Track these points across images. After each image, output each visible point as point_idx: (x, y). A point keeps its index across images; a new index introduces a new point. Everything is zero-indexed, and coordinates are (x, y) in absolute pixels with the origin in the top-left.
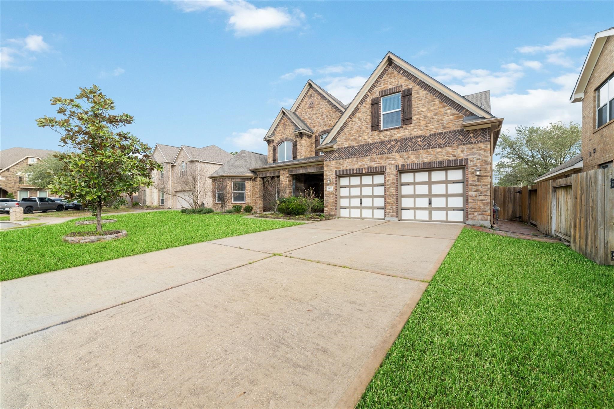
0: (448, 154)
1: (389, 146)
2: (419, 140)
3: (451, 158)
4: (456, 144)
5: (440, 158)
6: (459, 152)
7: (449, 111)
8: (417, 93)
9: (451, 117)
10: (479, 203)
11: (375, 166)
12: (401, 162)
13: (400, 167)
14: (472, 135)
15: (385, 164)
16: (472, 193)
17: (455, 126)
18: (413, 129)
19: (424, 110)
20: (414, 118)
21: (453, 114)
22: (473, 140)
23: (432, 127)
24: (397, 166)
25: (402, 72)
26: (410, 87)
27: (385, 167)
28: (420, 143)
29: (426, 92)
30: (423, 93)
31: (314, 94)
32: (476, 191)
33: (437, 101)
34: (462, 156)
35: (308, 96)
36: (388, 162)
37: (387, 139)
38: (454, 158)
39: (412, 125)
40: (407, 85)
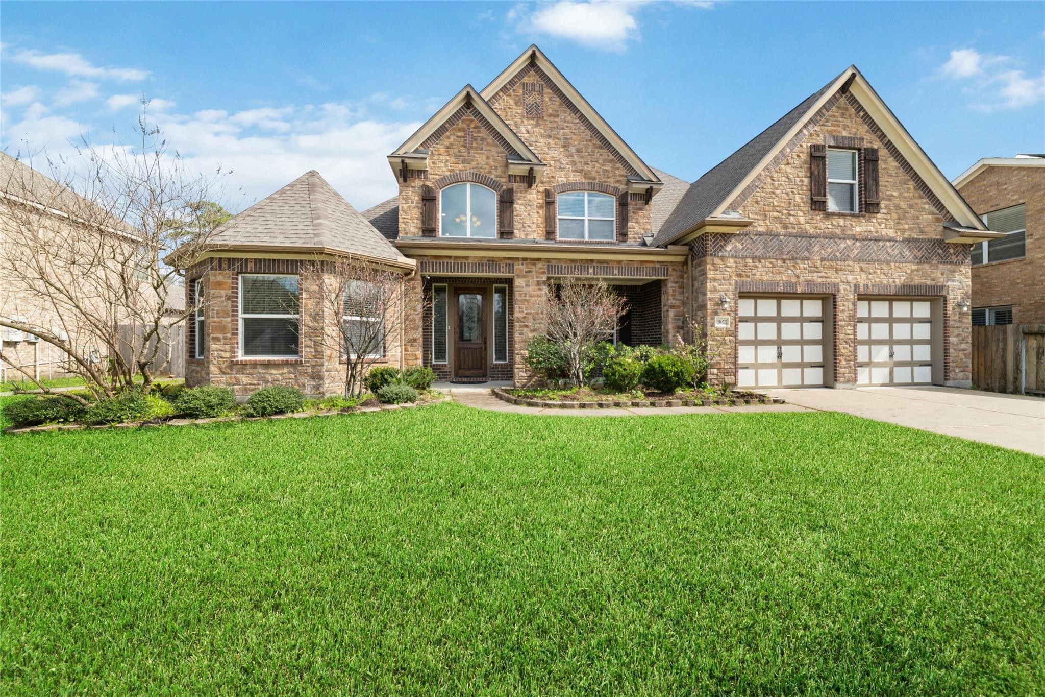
0: (925, 275)
1: (843, 246)
2: (888, 244)
3: (929, 282)
4: (935, 262)
5: (917, 280)
6: (939, 275)
7: (927, 207)
8: (885, 162)
9: (930, 217)
10: (961, 354)
11: (820, 280)
12: (862, 280)
13: (862, 288)
14: (952, 251)
15: (838, 281)
16: (953, 339)
17: (935, 232)
18: (880, 224)
19: (895, 194)
20: (883, 204)
21: (932, 213)
22: (954, 258)
23: (906, 226)
24: (856, 286)
25: (862, 114)
26: (876, 147)
27: (836, 286)
28: (890, 250)
29: (896, 164)
30: (893, 164)
31: (541, 87)
32: (958, 335)
33: (911, 185)
34: (941, 280)
35: (524, 85)
36: (842, 276)
37: (838, 232)
38: (933, 283)
39: (879, 216)
40: (870, 141)
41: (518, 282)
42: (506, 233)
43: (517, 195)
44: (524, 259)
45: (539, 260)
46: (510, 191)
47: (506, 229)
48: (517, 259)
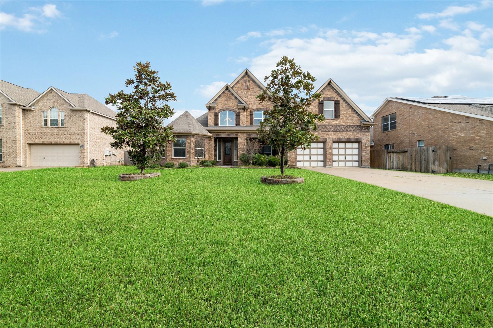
0: (355, 135)
1: (328, 128)
2: (343, 127)
3: (356, 138)
4: (358, 132)
5: (352, 137)
6: (359, 135)
7: (355, 116)
8: (342, 104)
9: (356, 119)
10: (366, 158)
11: (321, 137)
12: (334, 137)
13: (334, 140)
14: (363, 128)
15: (327, 137)
16: (363, 154)
17: (358, 123)
18: (340, 121)
19: (345, 113)
20: (341, 116)
21: (357, 118)
22: (364, 131)
23: (349, 122)
24: (332, 139)
25: (335, 91)
26: (339, 100)
27: (326, 139)
28: (343, 129)
29: (345, 104)
30: (344, 104)
31: (249, 80)
32: (365, 153)
33: (350, 110)
34: (360, 137)
35: (244, 80)
36: (328, 136)
37: (327, 124)
38: (357, 138)
39: (340, 119)
40: (338, 98)
41: (239, 139)
42: (238, 124)
43: (241, 114)
44: (240, 133)
45: (244, 133)
46: (239, 113)
47: (238, 123)
48: (238, 133)
